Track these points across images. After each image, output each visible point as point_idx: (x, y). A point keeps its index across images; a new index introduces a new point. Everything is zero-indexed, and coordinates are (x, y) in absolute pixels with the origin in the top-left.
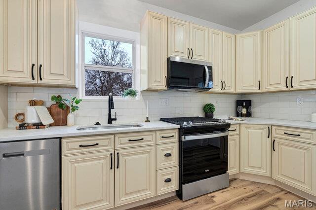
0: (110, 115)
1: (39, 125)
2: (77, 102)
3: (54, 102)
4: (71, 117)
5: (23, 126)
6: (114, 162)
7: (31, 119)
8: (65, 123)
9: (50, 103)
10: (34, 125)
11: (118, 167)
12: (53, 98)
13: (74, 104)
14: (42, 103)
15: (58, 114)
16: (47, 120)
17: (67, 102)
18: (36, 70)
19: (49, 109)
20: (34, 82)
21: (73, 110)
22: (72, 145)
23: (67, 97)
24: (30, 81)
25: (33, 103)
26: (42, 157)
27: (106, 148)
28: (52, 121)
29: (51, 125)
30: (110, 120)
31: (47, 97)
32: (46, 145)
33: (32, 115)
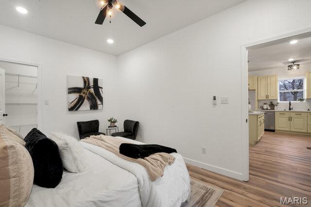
0: (290, 107)
5: (263, 109)
8: (274, 109)
9: (269, 104)
10: (266, 109)
11: (291, 121)
15: (272, 107)
17: (274, 104)
18: (267, 96)
20: (266, 99)
21: (276, 106)
22: (277, 113)
27: (287, 115)
29: (270, 109)
30: (290, 109)
33: (265, 107)
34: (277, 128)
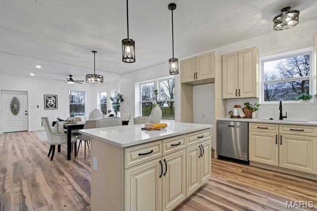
0: (281, 114)
1: (239, 117)
2: (258, 106)
3: (245, 106)
4: (254, 114)
5: (232, 117)
6: (279, 140)
7: (236, 114)
8: (251, 117)
9: (243, 106)
10: (237, 117)
11: (281, 144)
12: (245, 104)
13: (256, 107)
14: (240, 107)
15: (247, 112)
16: (242, 115)
17: (252, 106)
18: (238, 92)
19: (243, 110)
20: (237, 97)
21: (256, 110)
22: (253, 126)
23: (252, 103)
24: (235, 97)
25: (236, 107)
26: (238, 129)
27: (273, 131)
28: (245, 116)
29: (244, 118)
30: (281, 118)
31: (242, 104)
32: (240, 124)
33: (236, 112)
34: (252, 158)
